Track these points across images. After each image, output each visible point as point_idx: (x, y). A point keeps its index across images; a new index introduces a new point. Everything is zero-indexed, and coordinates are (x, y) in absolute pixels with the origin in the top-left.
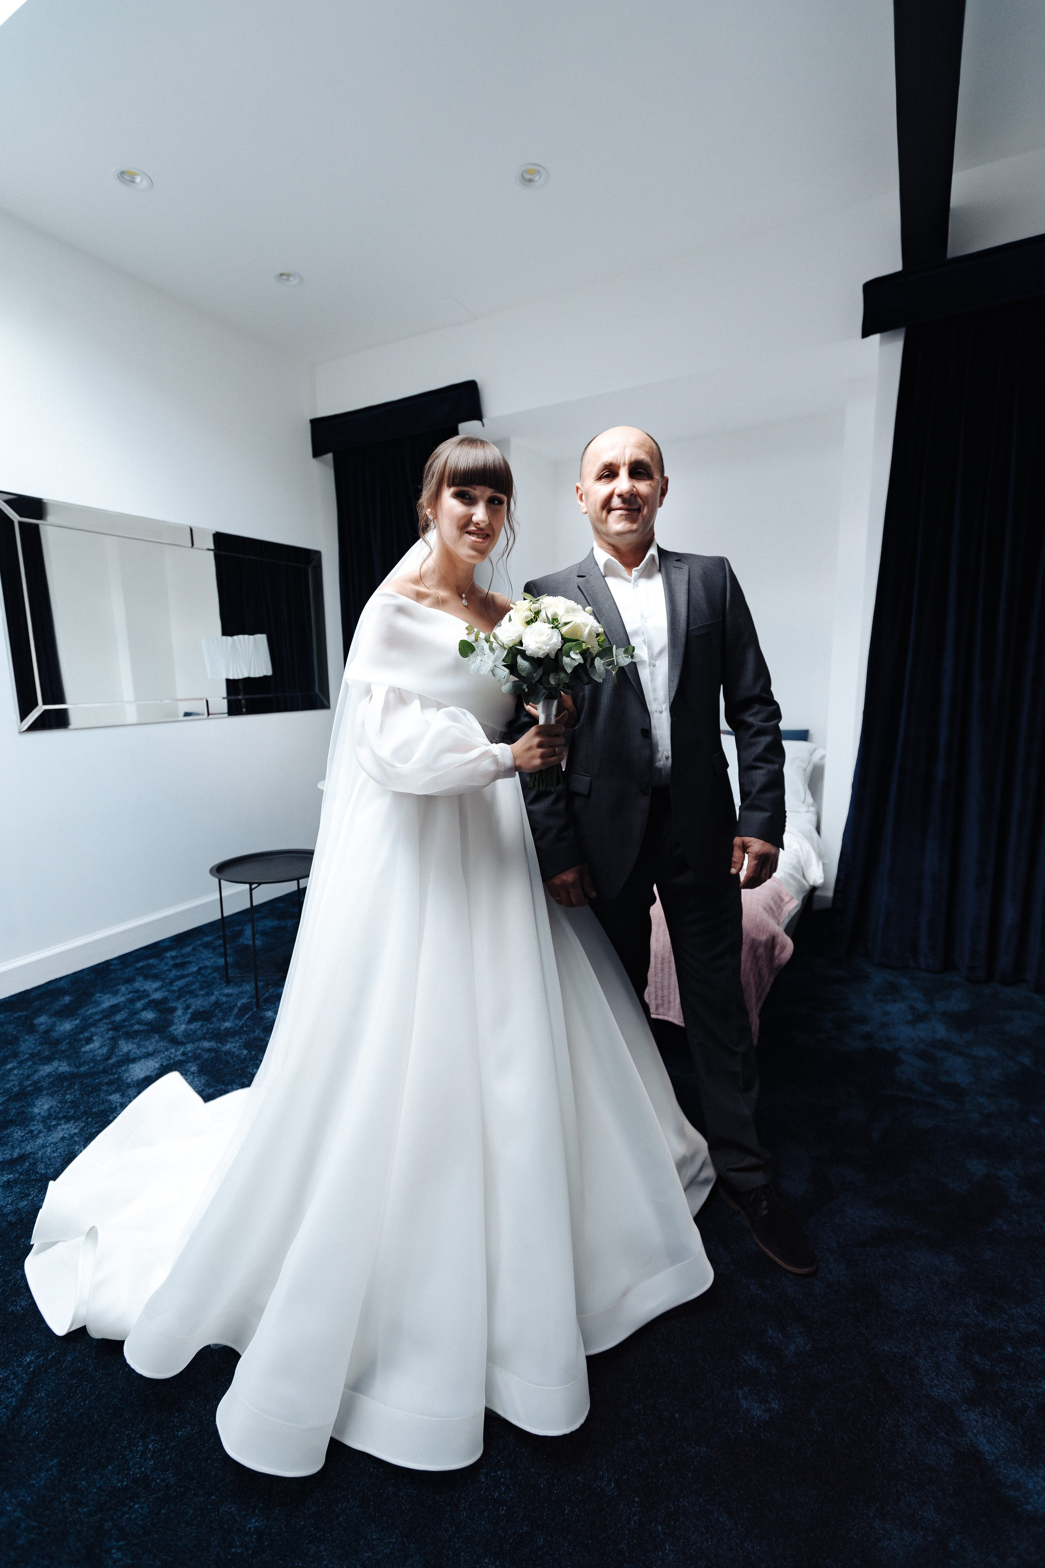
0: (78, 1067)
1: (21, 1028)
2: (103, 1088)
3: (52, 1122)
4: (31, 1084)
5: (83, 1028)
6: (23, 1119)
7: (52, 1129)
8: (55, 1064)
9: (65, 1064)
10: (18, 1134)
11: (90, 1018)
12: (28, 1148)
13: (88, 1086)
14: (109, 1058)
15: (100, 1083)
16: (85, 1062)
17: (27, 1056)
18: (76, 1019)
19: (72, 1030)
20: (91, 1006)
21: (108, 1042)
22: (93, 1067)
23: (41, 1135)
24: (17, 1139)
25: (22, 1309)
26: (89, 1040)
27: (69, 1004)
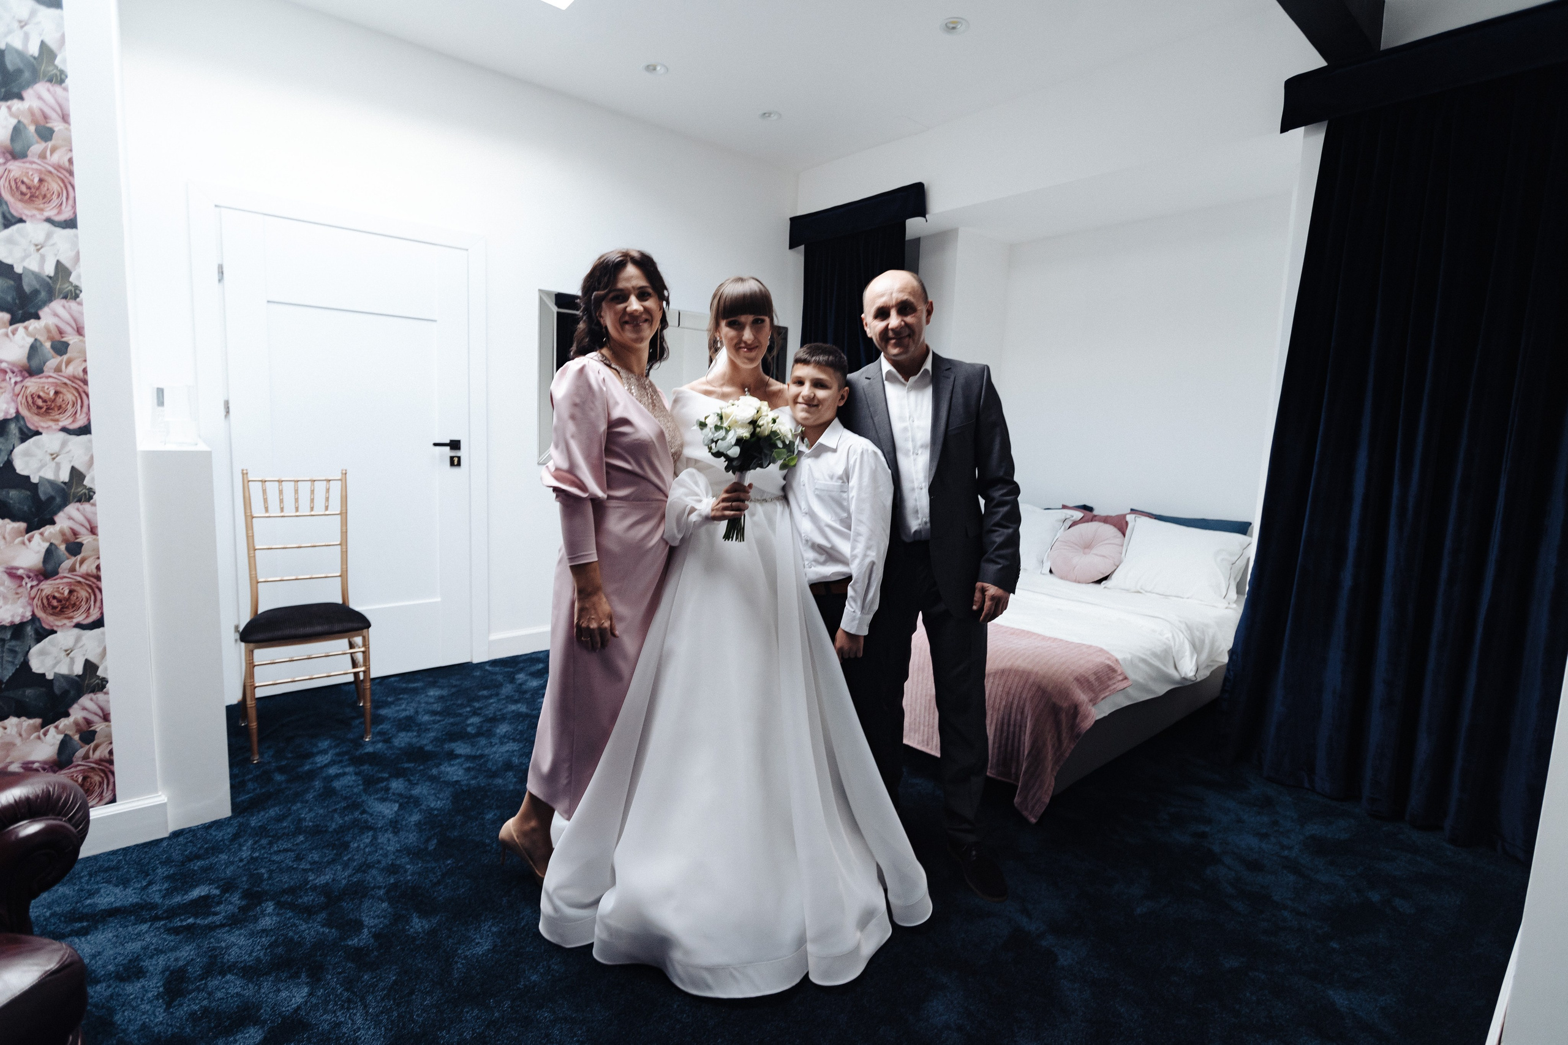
1: (506, 679)
4: (500, 715)
6: (489, 734)
8: (519, 705)
10: (483, 741)
12: (486, 752)
17: (504, 697)
23: (496, 746)
24: (481, 745)
25: (454, 837)
27: (541, 669)
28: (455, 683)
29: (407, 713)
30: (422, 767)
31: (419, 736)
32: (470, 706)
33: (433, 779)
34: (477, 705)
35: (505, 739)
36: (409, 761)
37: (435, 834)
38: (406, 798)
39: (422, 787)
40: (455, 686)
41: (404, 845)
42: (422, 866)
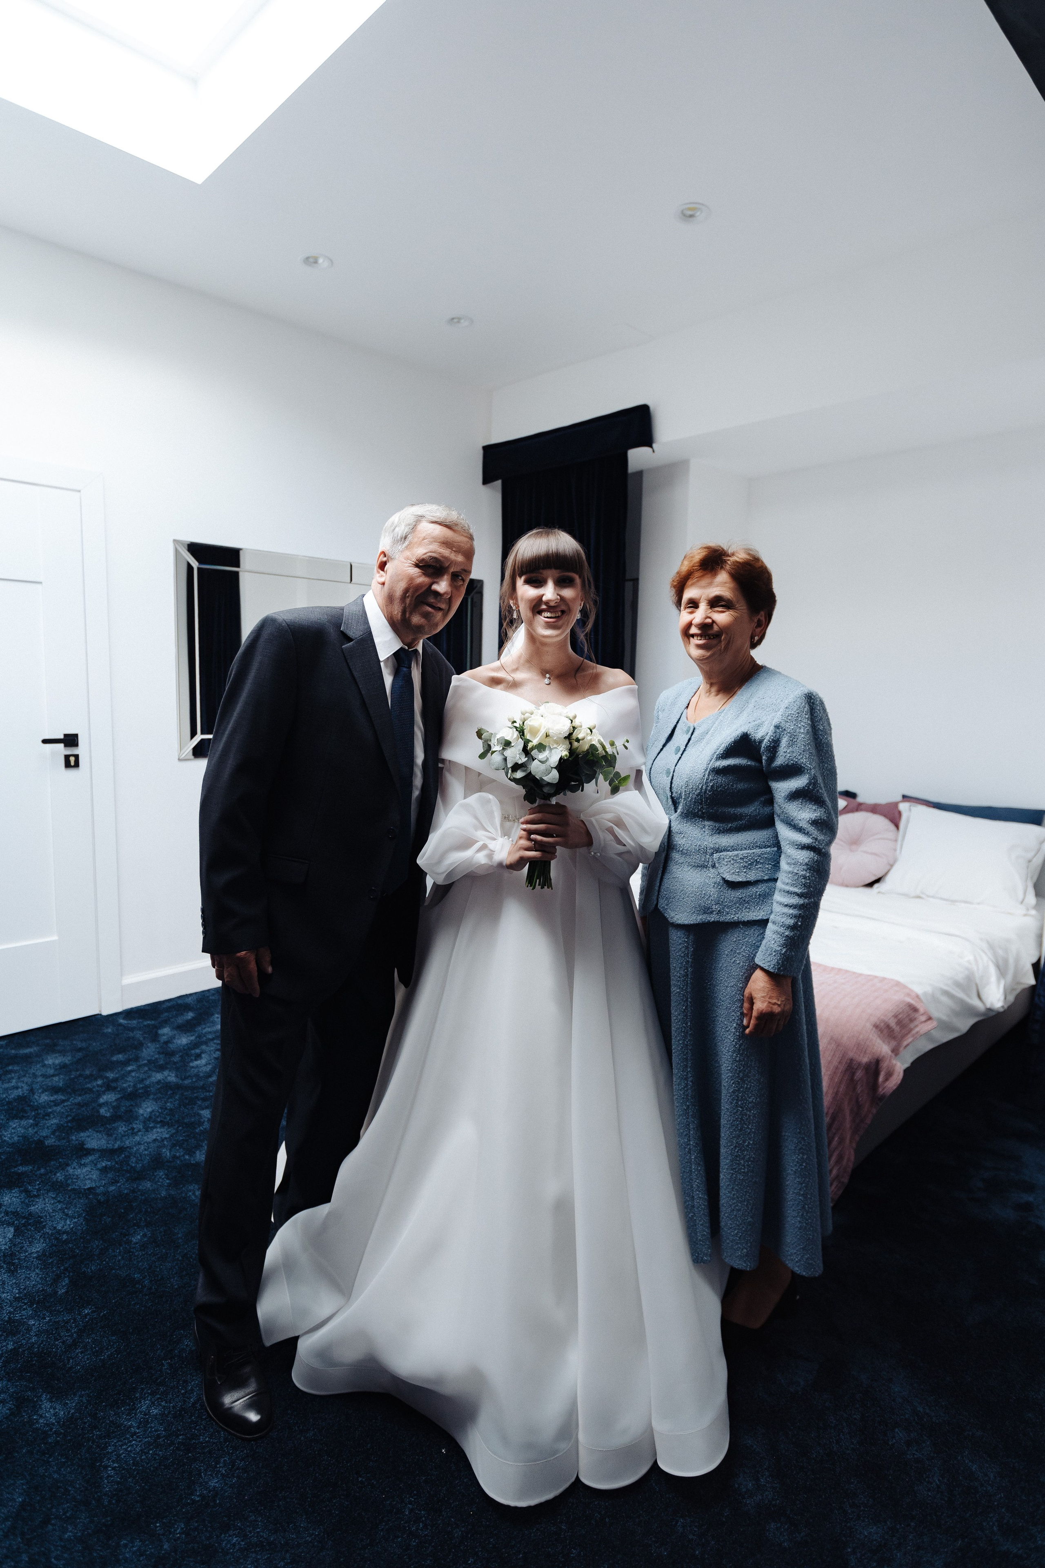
0: (183, 1080)
1: (147, 1036)
2: (198, 1102)
3: (150, 1124)
4: (142, 1088)
5: (195, 1045)
6: (129, 1116)
7: (149, 1130)
8: (166, 1073)
9: (173, 1075)
10: (122, 1128)
11: (205, 1036)
12: (127, 1142)
13: (186, 1098)
14: (210, 1076)
15: (197, 1097)
16: (189, 1076)
17: (146, 1062)
18: (192, 1036)
19: (187, 1044)
20: (208, 1025)
21: (213, 1061)
22: (196, 1081)
23: (140, 1133)
24: (120, 1133)
25: (91, 1272)
26: (198, 1057)
27: (190, 1020)
28: (80, 1045)
29: (19, 1092)
30: (42, 1171)
31: (37, 1125)
32: (102, 1077)
33: (59, 1187)
34: (111, 1075)
35: (150, 1122)
36: (24, 1163)
37: (66, 1269)
38: (24, 1218)
39: (44, 1199)
40: (80, 1050)
41: (25, 1289)
42: (50, 1320)
